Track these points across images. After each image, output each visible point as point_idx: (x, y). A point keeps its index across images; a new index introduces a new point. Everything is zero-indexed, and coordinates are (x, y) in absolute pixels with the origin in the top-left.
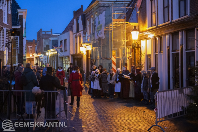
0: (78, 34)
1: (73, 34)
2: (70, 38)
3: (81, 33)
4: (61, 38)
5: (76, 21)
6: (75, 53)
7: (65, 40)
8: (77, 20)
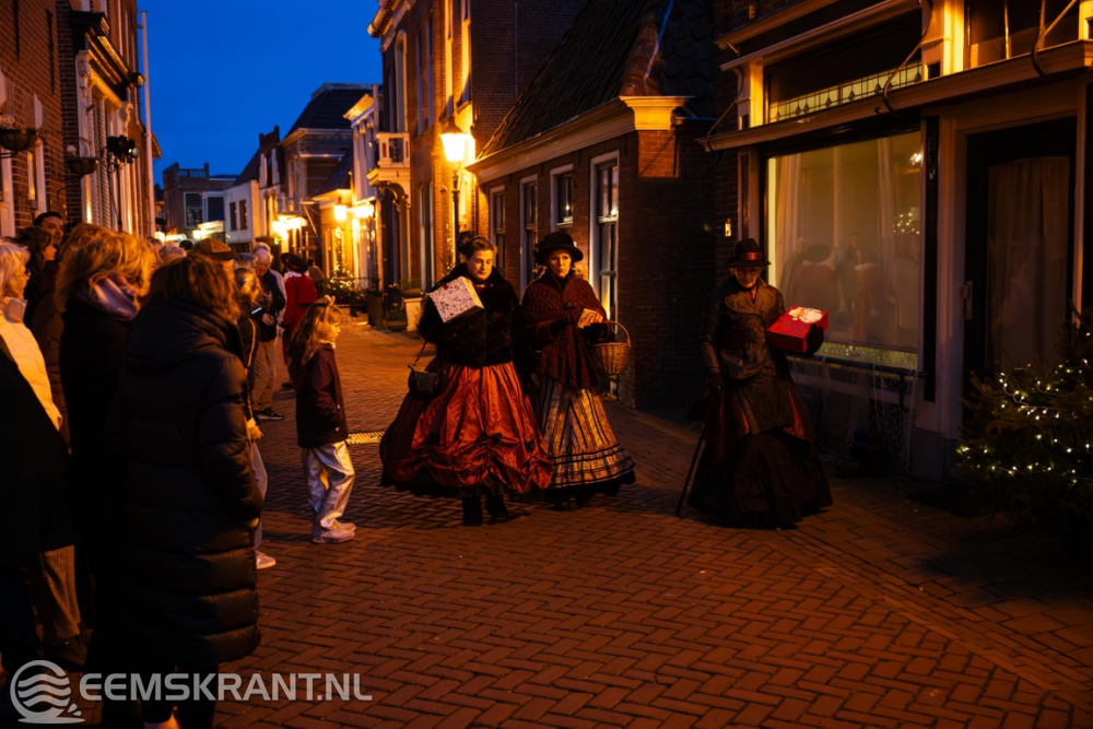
0: (270, 190)
1: (260, 189)
2: (253, 199)
3: (276, 188)
4: (231, 196)
5: (265, 160)
6: (265, 234)
7: (243, 203)
8: (268, 157)
